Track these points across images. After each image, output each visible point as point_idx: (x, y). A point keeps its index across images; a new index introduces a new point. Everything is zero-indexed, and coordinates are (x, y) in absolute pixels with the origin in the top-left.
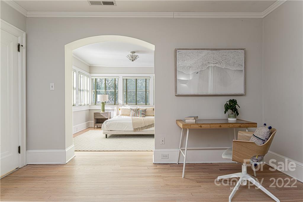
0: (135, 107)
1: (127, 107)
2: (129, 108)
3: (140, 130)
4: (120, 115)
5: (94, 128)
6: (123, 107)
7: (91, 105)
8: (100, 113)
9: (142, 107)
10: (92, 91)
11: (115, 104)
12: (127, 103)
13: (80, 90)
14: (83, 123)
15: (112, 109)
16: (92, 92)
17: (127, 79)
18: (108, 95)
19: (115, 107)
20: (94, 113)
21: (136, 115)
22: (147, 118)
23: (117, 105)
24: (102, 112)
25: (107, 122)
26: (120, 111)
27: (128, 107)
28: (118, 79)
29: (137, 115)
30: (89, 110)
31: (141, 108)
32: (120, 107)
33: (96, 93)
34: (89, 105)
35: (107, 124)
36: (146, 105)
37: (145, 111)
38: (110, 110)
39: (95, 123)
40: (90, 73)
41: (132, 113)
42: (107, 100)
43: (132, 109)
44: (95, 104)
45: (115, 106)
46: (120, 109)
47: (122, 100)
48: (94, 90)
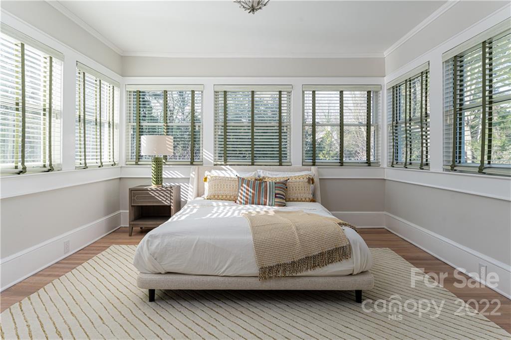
0: (250, 173)
1: (229, 172)
2: (233, 176)
3: (284, 271)
4: (205, 196)
5: (130, 235)
6: (215, 173)
7: (124, 165)
8: (149, 188)
9: (272, 174)
10: (128, 125)
11: (192, 164)
12: (225, 161)
13: (98, 124)
14: (100, 218)
15: (183, 176)
16: (128, 129)
17: (225, 92)
18: (172, 137)
19: (193, 172)
20: (131, 190)
21: (256, 200)
22: (292, 207)
23: (197, 167)
24: (154, 186)
25: (155, 237)
26: (206, 185)
27: (231, 173)
28: (202, 92)
29: (259, 198)
30: (120, 178)
31: (268, 175)
32: (207, 173)
33: (140, 131)
34: (120, 166)
35: (153, 247)
36: (281, 165)
37: (284, 185)
38: (177, 178)
39: (133, 217)
40: (123, 76)
41: (245, 191)
42: (170, 151)
43: (243, 179)
44: (137, 164)
45: (192, 167)
46: (206, 179)
47: (213, 151)
48: (135, 124)
